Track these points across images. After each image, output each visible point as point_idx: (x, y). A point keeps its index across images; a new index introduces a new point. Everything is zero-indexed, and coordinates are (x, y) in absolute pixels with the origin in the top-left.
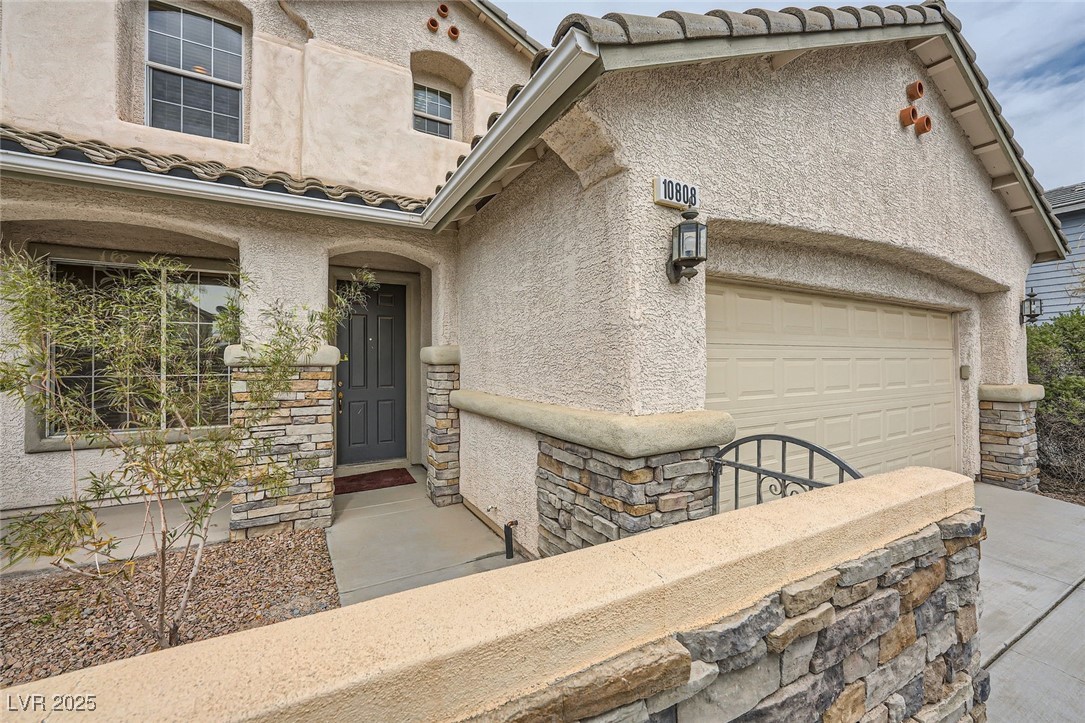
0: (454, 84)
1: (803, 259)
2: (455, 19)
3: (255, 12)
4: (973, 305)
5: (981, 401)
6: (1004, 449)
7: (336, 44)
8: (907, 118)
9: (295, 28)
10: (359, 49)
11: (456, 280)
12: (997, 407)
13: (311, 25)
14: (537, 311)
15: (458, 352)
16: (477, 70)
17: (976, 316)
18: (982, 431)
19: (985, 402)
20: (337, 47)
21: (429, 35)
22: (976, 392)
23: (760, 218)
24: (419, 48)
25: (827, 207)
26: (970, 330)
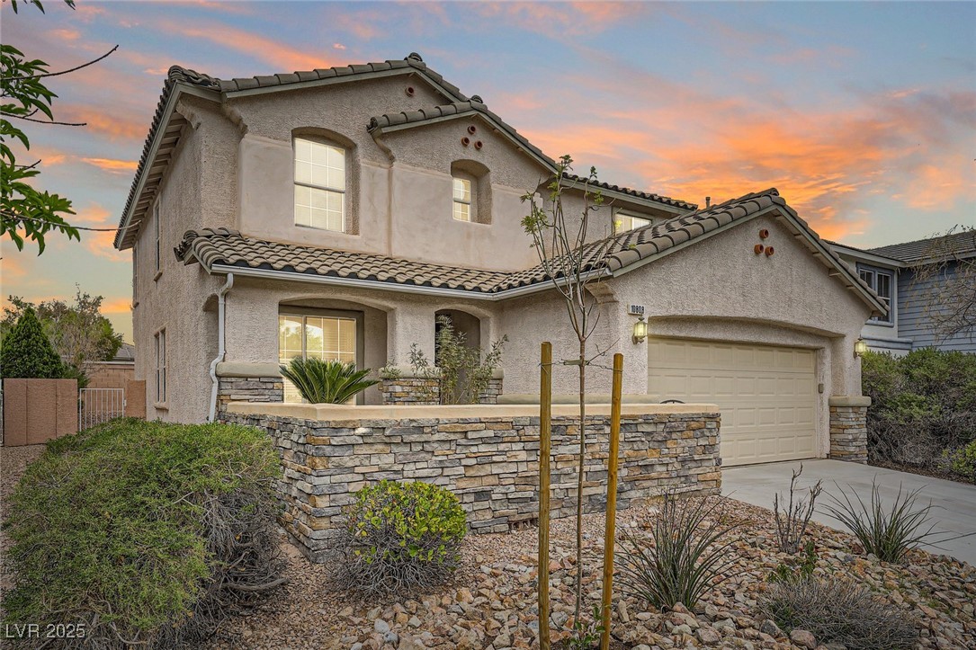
0: (472, 174)
1: (699, 325)
2: (479, 135)
4: (824, 344)
5: (831, 407)
6: (842, 436)
7: (408, 164)
8: (758, 250)
9: (381, 153)
10: (421, 165)
11: (500, 325)
12: (839, 410)
13: (394, 152)
14: (570, 352)
15: (502, 372)
16: (492, 171)
17: (828, 352)
18: (831, 426)
19: (832, 407)
20: (408, 166)
21: (461, 148)
22: (827, 401)
23: (672, 313)
24: (457, 158)
25: (707, 304)
26: (824, 361)
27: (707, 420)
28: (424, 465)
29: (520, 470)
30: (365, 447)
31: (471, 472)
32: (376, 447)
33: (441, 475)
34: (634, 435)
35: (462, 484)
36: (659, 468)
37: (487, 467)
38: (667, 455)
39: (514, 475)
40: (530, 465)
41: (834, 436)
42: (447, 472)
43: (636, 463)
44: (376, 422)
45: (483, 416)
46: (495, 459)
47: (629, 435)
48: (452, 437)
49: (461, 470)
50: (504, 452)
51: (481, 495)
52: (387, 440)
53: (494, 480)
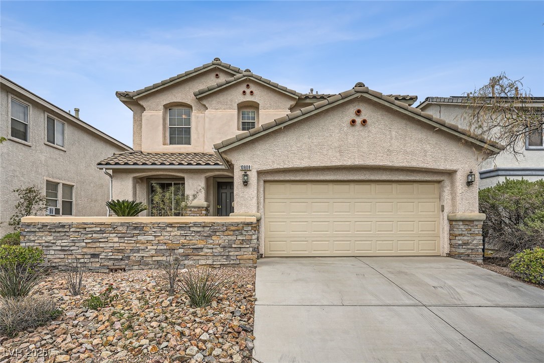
0: (256, 107)
2: (253, 88)
3: (193, 105)
4: (443, 178)
5: (449, 221)
7: (214, 109)
9: (203, 107)
10: (221, 109)
12: (454, 223)
13: (207, 105)
16: (260, 104)
17: (447, 183)
18: (450, 234)
19: (451, 221)
21: (243, 96)
22: (446, 217)
24: (240, 101)
26: (445, 190)
27: (244, 226)
28: (66, 241)
29: (115, 246)
30: (41, 233)
31: (89, 245)
32: (45, 233)
33: (74, 246)
34: (185, 232)
35: (85, 250)
36: (205, 250)
37: (97, 243)
38: (211, 244)
39: (112, 248)
40: (121, 244)
41: (453, 242)
42: (77, 244)
43: (189, 247)
44: (43, 223)
45: (94, 221)
46: (100, 240)
47: (183, 232)
48: (78, 230)
49: (84, 244)
50: (104, 238)
51: (94, 256)
52: (49, 230)
53: (102, 250)
